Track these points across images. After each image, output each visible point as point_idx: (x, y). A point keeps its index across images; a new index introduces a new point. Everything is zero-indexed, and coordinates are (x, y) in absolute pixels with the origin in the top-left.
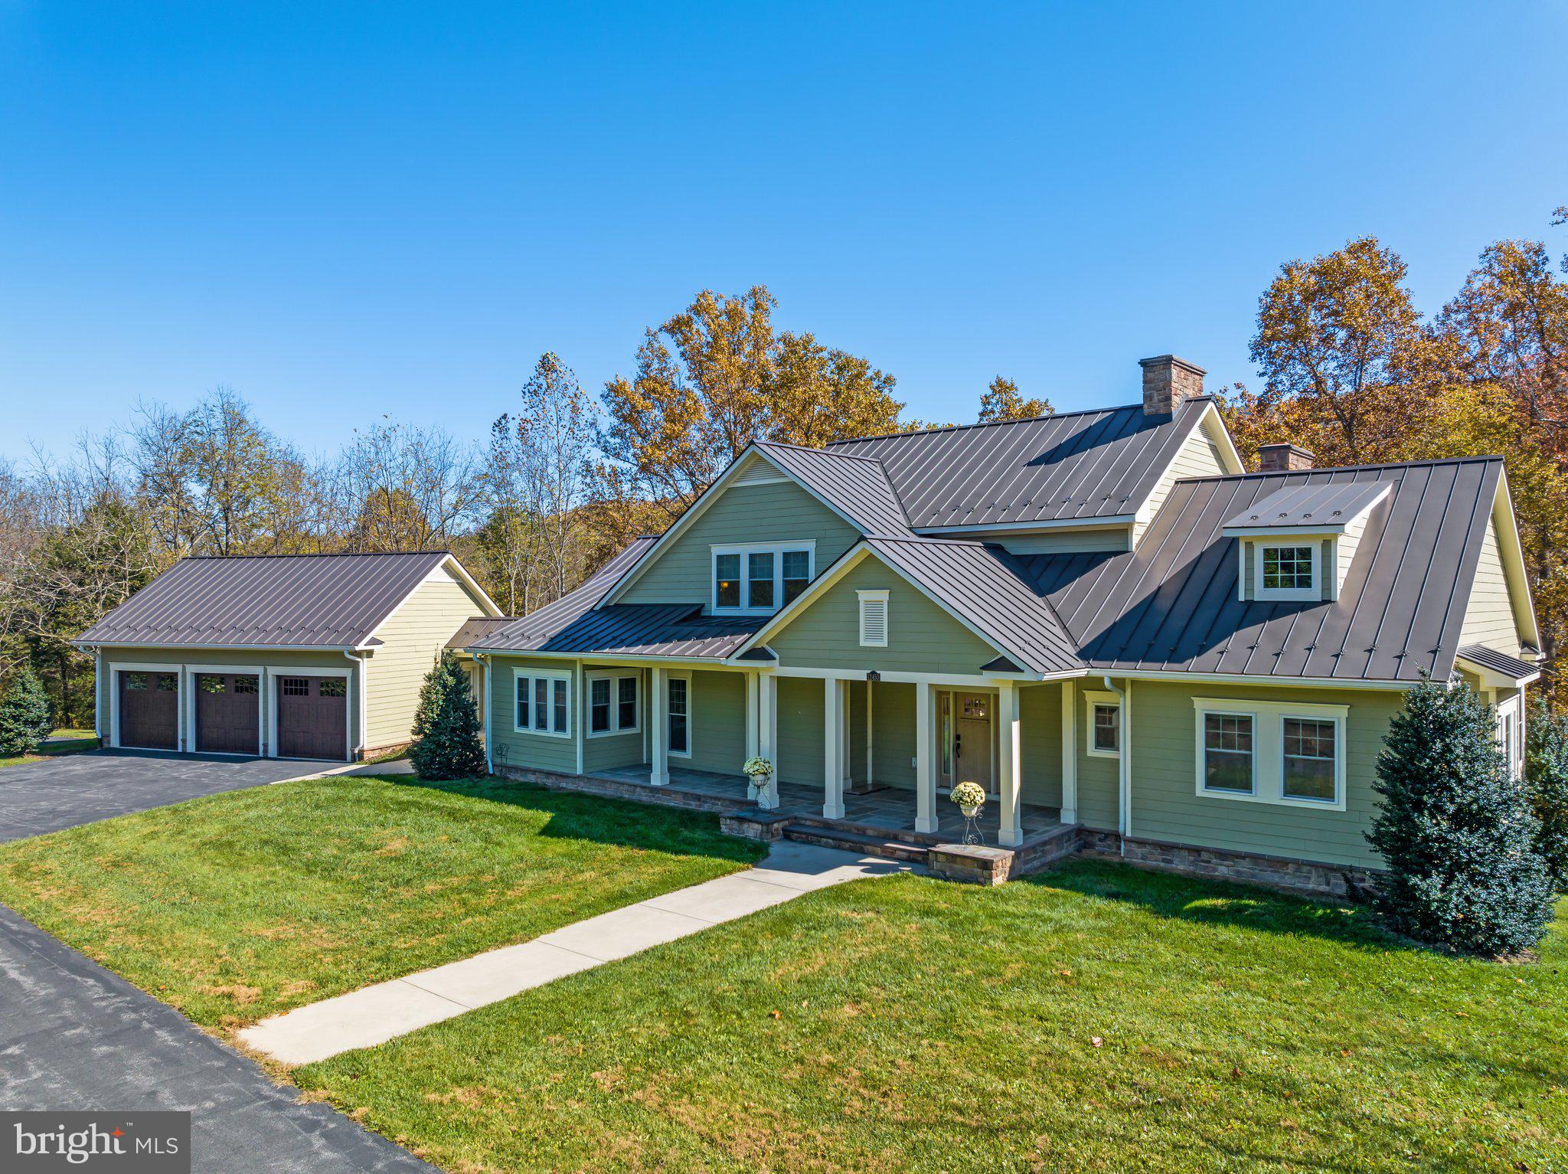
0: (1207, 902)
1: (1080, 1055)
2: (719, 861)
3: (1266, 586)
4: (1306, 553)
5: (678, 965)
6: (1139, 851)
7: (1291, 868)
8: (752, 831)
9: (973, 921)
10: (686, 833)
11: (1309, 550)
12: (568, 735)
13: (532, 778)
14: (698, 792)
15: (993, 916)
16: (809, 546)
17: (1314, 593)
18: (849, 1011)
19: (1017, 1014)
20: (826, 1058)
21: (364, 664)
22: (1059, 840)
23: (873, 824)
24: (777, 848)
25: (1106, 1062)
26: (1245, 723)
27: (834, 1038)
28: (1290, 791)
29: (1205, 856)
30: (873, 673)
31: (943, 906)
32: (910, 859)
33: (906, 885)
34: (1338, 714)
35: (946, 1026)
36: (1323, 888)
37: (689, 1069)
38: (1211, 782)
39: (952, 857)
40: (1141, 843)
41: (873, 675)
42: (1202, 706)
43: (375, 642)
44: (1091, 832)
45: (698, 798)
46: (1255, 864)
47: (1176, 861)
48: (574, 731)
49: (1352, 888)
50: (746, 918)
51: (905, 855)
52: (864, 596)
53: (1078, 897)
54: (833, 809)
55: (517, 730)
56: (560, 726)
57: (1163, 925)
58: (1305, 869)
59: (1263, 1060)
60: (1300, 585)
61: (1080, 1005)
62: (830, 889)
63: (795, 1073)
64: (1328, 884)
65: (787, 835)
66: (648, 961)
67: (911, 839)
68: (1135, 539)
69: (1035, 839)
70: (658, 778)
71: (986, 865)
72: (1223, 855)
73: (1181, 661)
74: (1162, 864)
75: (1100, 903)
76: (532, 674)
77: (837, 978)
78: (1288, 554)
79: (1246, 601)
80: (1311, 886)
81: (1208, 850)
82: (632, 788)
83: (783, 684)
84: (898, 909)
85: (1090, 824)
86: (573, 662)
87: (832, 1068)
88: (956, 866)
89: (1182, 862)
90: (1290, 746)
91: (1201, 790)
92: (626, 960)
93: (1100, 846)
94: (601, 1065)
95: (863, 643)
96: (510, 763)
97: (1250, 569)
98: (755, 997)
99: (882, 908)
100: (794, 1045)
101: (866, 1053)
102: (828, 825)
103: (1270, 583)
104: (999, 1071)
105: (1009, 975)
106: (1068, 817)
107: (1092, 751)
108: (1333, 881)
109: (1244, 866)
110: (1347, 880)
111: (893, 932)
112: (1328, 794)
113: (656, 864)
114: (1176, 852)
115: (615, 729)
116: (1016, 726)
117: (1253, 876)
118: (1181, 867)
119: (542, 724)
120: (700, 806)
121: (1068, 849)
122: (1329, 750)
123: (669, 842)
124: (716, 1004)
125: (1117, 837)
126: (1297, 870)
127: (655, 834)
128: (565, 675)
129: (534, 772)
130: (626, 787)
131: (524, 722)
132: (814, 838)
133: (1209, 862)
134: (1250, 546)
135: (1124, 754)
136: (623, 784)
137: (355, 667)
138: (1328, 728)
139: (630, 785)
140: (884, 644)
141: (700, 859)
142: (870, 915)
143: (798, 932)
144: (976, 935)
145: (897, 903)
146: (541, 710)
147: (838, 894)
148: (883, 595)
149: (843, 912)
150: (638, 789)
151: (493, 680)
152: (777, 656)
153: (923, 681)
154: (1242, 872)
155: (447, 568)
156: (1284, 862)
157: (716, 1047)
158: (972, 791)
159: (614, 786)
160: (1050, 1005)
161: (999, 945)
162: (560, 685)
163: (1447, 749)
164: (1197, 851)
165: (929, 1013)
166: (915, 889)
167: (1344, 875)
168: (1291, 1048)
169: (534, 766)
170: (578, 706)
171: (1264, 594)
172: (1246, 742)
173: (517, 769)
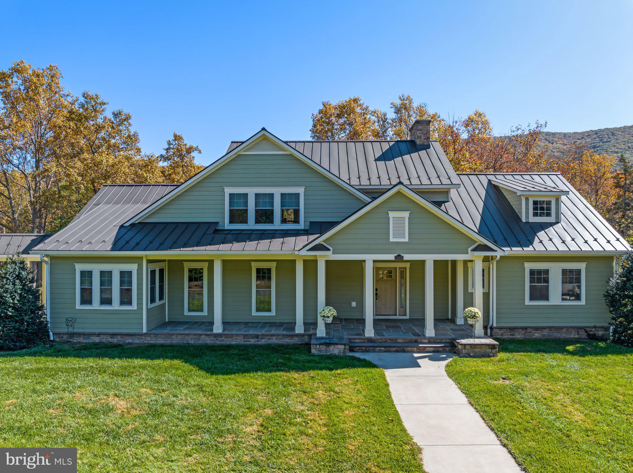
0: (570, 348)
3: (534, 216)
4: (549, 203)
6: (500, 332)
7: (564, 330)
8: (337, 350)
11: (550, 201)
12: (133, 307)
13: (97, 340)
14: (254, 333)
16: (300, 190)
17: (552, 219)
26: (547, 272)
28: (564, 298)
29: (529, 330)
30: (399, 256)
34: (582, 266)
36: (577, 336)
38: (532, 298)
39: (474, 346)
40: (500, 328)
42: (529, 266)
45: (257, 336)
46: (551, 330)
47: (517, 334)
48: (140, 304)
49: (589, 335)
51: (432, 349)
52: (392, 215)
54: (369, 332)
55: (80, 307)
56: (126, 302)
58: (570, 330)
60: (547, 216)
64: (578, 334)
65: (351, 349)
67: (427, 341)
68: (451, 196)
70: (217, 328)
72: (537, 329)
74: (510, 337)
76: (96, 269)
78: (542, 203)
79: (526, 222)
80: (572, 336)
81: (531, 328)
82: (197, 337)
86: (141, 258)
88: (476, 350)
89: (519, 334)
90: (564, 281)
91: (527, 302)
95: (392, 240)
96: (76, 331)
97: (527, 209)
102: (370, 340)
103: (535, 215)
107: (471, 290)
108: (580, 333)
109: (546, 332)
110: (586, 332)
112: (578, 298)
114: (517, 330)
115: (157, 301)
117: (549, 336)
118: (518, 336)
119: (106, 301)
120: (258, 341)
122: (579, 281)
126: (567, 331)
128: (131, 267)
129: (99, 335)
130: (191, 337)
131: (87, 301)
132: (371, 348)
133: (531, 332)
134: (527, 199)
135: (493, 289)
136: (188, 335)
138: (578, 272)
139: (195, 335)
140: (406, 240)
146: (106, 291)
148: (406, 215)
150: (203, 337)
151: (51, 273)
152: (331, 249)
153: (430, 259)
154: (545, 335)
156: (562, 328)
159: (179, 337)
162: (126, 274)
164: (525, 328)
167: (585, 330)
169: (97, 331)
170: (144, 287)
171: (533, 219)
172: (546, 281)
173: (79, 334)
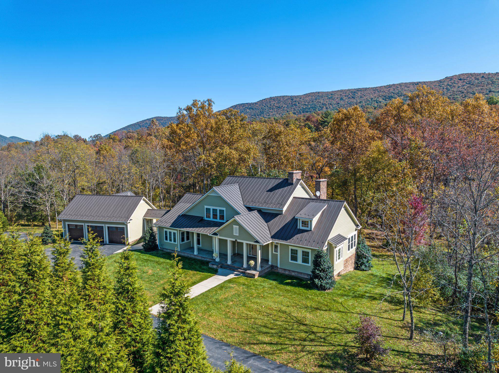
0: (288, 281)
1: (261, 308)
2: (210, 274)
5: (206, 296)
8: (215, 267)
9: (251, 286)
10: (203, 267)
11: (308, 221)
12: (176, 243)
14: (204, 256)
15: (254, 285)
16: (224, 209)
17: (309, 229)
18: (231, 303)
19: (254, 303)
20: (228, 310)
21: (129, 225)
22: (268, 268)
23: (236, 265)
24: (220, 270)
25: (264, 309)
26: (297, 251)
27: (229, 307)
28: (303, 262)
31: (246, 283)
32: (242, 273)
33: (241, 278)
34: (310, 251)
35: (244, 305)
37: (210, 313)
38: (292, 260)
39: (249, 273)
40: (281, 269)
41: (236, 240)
42: (290, 248)
43: (131, 220)
44: (274, 266)
45: (204, 258)
46: (298, 273)
48: (178, 242)
49: (311, 278)
50: (215, 287)
52: (234, 226)
53: (268, 280)
54: (229, 262)
55: (165, 241)
56: (175, 241)
57: (279, 286)
59: (284, 308)
60: (307, 227)
61: (263, 301)
62: (228, 280)
63: (224, 313)
64: (308, 277)
65: (221, 267)
66: (202, 296)
67: (243, 269)
68: (284, 212)
69: (264, 268)
70: (196, 253)
71: (254, 275)
72: (293, 271)
73: (287, 240)
75: (271, 282)
76: (168, 231)
77: (230, 297)
78: (305, 222)
79: (299, 229)
80: (306, 277)
83: (220, 240)
84: (239, 284)
85: (274, 265)
86: (177, 230)
87: (229, 312)
88: (249, 275)
90: (303, 255)
91: (290, 261)
92: (198, 296)
93: (275, 268)
94: (199, 313)
95: (234, 234)
96: (164, 247)
97: (299, 223)
98: (218, 301)
99: (237, 284)
100: (224, 308)
101: (233, 309)
102: (228, 265)
103: (302, 226)
104: (250, 311)
105: (254, 296)
106: (270, 263)
107: (274, 252)
111: (238, 289)
112: (308, 263)
113: (199, 275)
114: (286, 271)
115: (186, 241)
116: (260, 251)
118: (286, 273)
119: (171, 240)
121: (269, 269)
122: (308, 256)
123: (200, 270)
124: (213, 303)
125: (277, 267)
127: (197, 267)
128: (176, 232)
129: (169, 250)
131: (166, 239)
132: (226, 268)
134: (300, 219)
135: (279, 254)
136: (188, 254)
137: (127, 225)
138: (308, 253)
139: (190, 254)
140: (238, 235)
141: (206, 273)
142: (235, 285)
143: (224, 289)
144: (251, 289)
145: (239, 283)
146: (170, 237)
147: (230, 281)
148: (238, 227)
149: (231, 285)
150: (192, 255)
151: (159, 230)
152: (219, 235)
153: (245, 242)
155: (144, 200)
156: (302, 273)
157: (213, 309)
158: (252, 262)
160: (259, 301)
161: (253, 291)
162: (174, 233)
163: (321, 260)
164: (289, 270)
165: (242, 303)
166: (243, 280)
167: (310, 276)
168: (288, 306)
169: (169, 248)
170: (178, 237)
171: (301, 228)
172: (297, 254)
173: (165, 249)
